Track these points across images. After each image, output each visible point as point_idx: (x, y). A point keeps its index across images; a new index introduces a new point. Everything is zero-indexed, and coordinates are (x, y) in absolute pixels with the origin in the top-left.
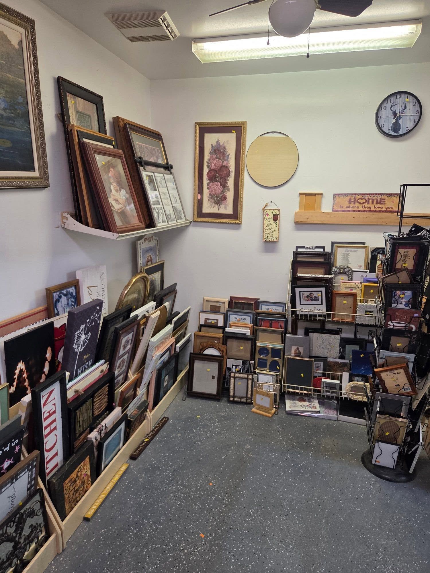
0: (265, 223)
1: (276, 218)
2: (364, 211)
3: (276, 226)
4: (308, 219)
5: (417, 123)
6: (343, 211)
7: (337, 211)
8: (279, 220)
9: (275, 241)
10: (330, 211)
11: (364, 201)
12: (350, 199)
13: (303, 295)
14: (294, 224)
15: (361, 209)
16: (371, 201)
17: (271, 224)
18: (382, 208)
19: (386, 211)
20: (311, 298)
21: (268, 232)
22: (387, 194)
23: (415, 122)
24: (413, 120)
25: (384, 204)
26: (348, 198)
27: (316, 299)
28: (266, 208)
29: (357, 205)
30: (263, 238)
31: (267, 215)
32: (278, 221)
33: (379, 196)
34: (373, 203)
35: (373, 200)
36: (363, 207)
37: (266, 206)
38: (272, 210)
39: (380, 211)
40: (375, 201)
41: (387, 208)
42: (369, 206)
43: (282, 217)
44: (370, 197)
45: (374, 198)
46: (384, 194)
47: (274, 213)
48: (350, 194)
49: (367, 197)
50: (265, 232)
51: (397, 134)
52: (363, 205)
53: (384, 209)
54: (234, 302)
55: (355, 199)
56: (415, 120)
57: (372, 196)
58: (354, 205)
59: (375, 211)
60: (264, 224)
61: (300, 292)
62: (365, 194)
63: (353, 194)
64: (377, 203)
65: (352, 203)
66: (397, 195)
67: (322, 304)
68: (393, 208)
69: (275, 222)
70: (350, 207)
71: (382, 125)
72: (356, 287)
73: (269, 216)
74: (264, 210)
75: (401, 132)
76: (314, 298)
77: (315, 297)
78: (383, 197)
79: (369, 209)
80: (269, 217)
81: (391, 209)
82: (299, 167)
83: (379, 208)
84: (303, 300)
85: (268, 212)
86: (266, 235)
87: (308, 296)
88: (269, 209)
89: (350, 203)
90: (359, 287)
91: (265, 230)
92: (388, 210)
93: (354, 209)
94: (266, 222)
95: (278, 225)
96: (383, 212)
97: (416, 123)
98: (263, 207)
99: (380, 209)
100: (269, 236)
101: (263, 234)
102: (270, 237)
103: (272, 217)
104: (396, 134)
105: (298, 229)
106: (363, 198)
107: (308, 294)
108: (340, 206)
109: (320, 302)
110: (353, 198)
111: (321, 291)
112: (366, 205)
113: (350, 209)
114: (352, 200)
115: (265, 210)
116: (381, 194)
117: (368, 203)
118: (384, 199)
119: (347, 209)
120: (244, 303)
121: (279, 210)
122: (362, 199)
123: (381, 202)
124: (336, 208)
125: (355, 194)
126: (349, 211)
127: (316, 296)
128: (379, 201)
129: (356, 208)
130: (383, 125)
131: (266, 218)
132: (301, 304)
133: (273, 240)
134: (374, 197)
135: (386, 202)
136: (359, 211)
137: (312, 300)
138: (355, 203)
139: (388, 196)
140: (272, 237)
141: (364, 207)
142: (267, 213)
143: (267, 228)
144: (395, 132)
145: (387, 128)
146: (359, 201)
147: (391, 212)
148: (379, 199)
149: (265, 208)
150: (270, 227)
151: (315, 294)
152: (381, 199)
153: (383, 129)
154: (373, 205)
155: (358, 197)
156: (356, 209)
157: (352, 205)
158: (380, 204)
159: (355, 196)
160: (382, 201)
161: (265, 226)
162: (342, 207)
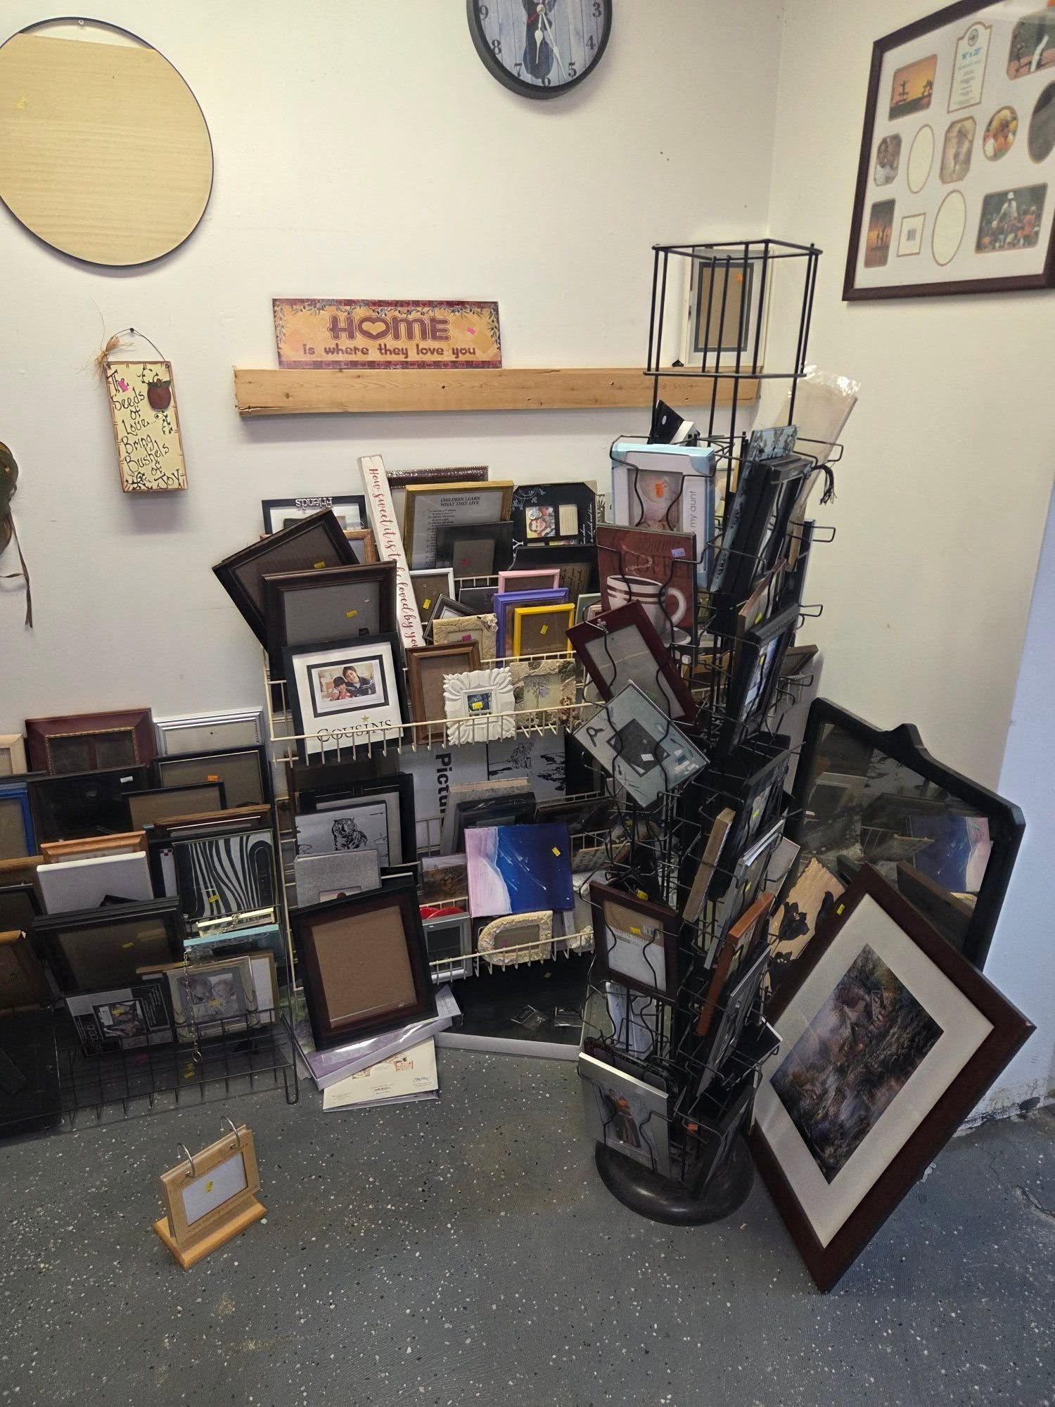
0: (119, 420)
1: (160, 395)
2: (388, 365)
3: (167, 430)
4: (288, 396)
5: (600, 47)
6: (318, 365)
7: (296, 365)
8: (176, 407)
9: (176, 490)
10: (269, 363)
11: (380, 327)
12: (335, 320)
13: (320, 677)
14: (238, 418)
15: (374, 356)
16: (403, 328)
17: (145, 424)
18: (440, 351)
19: (455, 365)
20: (350, 684)
21: (139, 453)
22: (450, 304)
23: (592, 46)
24: (586, 38)
25: (447, 338)
26: (326, 315)
27: (365, 687)
28: (111, 359)
29: (360, 341)
30: (122, 481)
31: (123, 386)
32: (170, 412)
33: (426, 309)
34: (410, 336)
35: (409, 324)
36: (380, 349)
37: (112, 347)
38: (142, 366)
39: (437, 365)
40: (417, 328)
41: (456, 352)
42: (399, 344)
43: (181, 390)
44: (397, 313)
45: (411, 317)
46: (440, 303)
47: (149, 378)
48: (331, 302)
49: (390, 313)
50: (123, 454)
51: (543, 82)
52: (382, 341)
53: (448, 357)
54: (50, 739)
55: (350, 320)
56: (591, 38)
57: (404, 309)
58: (350, 344)
59: (422, 365)
60: (114, 425)
61: (310, 668)
62: (380, 303)
63: (340, 302)
64: (424, 336)
65: (344, 335)
66: (482, 308)
67: (386, 703)
68: (474, 353)
69: (160, 415)
70: (336, 350)
71: (493, 43)
72: (482, 627)
73: (130, 388)
74: (104, 366)
75: (556, 76)
76: (358, 685)
77: (364, 681)
78: (439, 314)
79: (401, 358)
80: (129, 394)
81: (468, 357)
82: (219, 186)
83: (432, 353)
84: (323, 697)
85: (122, 373)
86: (133, 465)
87: (338, 682)
88: (128, 363)
89: (336, 337)
90: (489, 627)
91: (122, 446)
92: (462, 358)
93: (353, 358)
94: (121, 415)
95: (175, 428)
96: (445, 365)
97: (596, 49)
98: (99, 353)
99: (436, 358)
100: (146, 470)
101: (119, 463)
102: (148, 475)
103: (145, 394)
104: (539, 82)
105: (255, 437)
106: (375, 315)
107: (338, 671)
108: (305, 345)
109: (378, 697)
110: (342, 316)
111: (380, 657)
112: (389, 341)
113: (340, 357)
114: (342, 325)
115: (109, 365)
116: (430, 304)
117: (397, 337)
118: (445, 322)
119: (331, 357)
120: (94, 735)
121: (168, 365)
122: (373, 321)
123: (435, 330)
124: (292, 354)
125: (349, 303)
126: (336, 365)
127: (366, 675)
128: (428, 328)
129: (359, 353)
130: (499, 43)
131: (119, 397)
132: (316, 715)
133: (163, 486)
134: (409, 312)
135: (453, 331)
136: (372, 365)
137: (354, 694)
138: (352, 336)
139: (453, 311)
140: (159, 475)
141: (386, 351)
142: (118, 378)
143: (132, 439)
144: (537, 77)
145: (511, 56)
146: (366, 326)
147: (469, 364)
148: (426, 319)
149: (105, 355)
150: (142, 433)
151: (361, 670)
152: (433, 320)
153: (498, 56)
154: (414, 343)
155: (360, 312)
156: (359, 357)
157: (345, 342)
158: (434, 337)
159: (348, 308)
160: (440, 326)
161: (122, 433)
162: (312, 351)
